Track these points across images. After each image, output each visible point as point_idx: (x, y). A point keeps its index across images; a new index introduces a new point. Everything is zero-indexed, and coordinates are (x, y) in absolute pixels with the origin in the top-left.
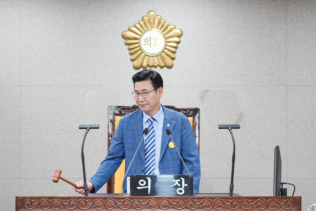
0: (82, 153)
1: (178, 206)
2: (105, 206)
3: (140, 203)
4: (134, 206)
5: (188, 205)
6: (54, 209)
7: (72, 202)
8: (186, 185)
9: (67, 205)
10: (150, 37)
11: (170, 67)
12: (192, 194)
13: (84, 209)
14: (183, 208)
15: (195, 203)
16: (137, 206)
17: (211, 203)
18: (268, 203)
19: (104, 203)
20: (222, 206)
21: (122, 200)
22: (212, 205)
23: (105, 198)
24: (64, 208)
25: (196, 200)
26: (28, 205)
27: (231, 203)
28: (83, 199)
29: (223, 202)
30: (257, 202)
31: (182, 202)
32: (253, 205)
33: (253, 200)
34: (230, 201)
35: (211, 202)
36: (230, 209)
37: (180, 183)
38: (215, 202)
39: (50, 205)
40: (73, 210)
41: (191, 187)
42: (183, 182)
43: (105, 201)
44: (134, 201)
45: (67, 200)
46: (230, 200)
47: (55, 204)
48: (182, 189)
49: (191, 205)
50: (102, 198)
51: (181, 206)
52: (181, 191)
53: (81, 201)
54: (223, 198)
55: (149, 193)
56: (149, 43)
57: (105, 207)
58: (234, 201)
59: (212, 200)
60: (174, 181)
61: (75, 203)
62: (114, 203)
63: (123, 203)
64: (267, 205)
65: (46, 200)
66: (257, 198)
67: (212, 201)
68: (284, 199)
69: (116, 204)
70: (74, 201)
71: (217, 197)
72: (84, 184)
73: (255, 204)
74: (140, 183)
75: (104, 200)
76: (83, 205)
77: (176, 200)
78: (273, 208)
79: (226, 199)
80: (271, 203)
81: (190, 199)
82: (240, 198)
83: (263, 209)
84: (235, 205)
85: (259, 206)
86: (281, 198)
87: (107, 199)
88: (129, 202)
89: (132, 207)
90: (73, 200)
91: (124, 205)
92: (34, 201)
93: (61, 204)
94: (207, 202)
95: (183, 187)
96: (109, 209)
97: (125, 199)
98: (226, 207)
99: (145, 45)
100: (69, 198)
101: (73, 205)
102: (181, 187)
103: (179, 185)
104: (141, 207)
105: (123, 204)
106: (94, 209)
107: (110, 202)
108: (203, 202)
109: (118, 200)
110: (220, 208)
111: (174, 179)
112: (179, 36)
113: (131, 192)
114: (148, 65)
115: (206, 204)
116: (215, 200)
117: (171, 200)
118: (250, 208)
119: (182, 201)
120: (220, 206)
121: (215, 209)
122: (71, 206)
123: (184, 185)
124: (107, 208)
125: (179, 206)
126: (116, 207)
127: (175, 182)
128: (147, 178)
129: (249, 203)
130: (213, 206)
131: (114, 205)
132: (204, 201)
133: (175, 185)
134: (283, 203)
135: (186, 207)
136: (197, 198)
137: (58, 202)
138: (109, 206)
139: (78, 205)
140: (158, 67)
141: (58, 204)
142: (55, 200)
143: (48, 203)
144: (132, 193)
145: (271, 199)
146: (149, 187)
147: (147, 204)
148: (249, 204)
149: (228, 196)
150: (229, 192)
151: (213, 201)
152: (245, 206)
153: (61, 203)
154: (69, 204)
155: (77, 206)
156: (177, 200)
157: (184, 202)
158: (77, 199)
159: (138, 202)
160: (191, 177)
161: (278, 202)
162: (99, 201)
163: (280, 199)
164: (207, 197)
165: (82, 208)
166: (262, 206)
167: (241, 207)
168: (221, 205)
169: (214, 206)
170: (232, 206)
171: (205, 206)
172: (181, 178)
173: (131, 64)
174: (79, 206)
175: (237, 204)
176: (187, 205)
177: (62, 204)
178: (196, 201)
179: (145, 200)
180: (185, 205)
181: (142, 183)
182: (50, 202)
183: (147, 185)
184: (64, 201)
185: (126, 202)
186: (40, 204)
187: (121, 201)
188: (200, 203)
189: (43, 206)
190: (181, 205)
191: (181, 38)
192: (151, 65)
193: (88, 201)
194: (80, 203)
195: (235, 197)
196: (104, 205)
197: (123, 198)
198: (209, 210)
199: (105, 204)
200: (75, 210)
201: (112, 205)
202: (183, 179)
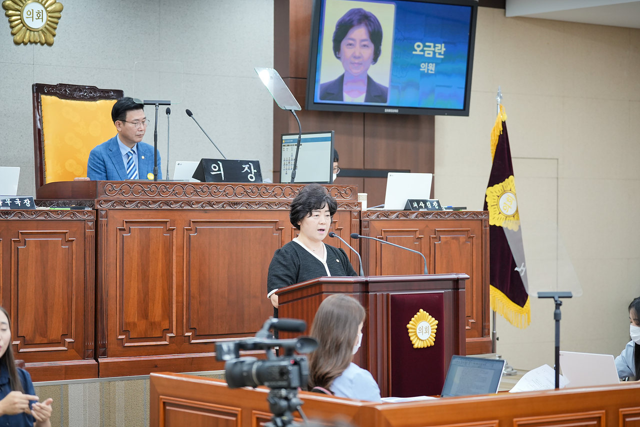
0: (156, 132)
1: (251, 194)
3: (218, 190)
4: (212, 193)
5: (261, 193)
6: (136, 195)
8: (256, 171)
9: (148, 192)
10: (33, 10)
11: (50, 45)
12: (261, 180)
13: (165, 196)
14: (256, 196)
15: (268, 190)
19: (184, 189)
20: (291, 194)
23: (185, 184)
24: (146, 194)
25: (268, 188)
26: (110, 190)
29: (292, 190)
31: (255, 190)
37: (250, 168)
39: (131, 191)
41: (260, 173)
42: (252, 168)
44: (212, 188)
47: (136, 190)
48: (253, 175)
49: (264, 193)
50: (181, 183)
51: (254, 194)
52: (251, 178)
54: (291, 185)
55: (223, 179)
56: (31, 16)
57: (184, 194)
60: (244, 166)
61: (156, 189)
63: (202, 190)
65: (128, 186)
67: (282, 189)
68: (344, 188)
71: (287, 185)
74: (212, 168)
75: (184, 186)
76: (163, 191)
77: (250, 187)
79: (294, 187)
81: (263, 186)
88: (208, 188)
89: (210, 195)
91: (202, 192)
94: (278, 190)
95: (253, 173)
97: (204, 186)
99: (27, 18)
100: (150, 183)
102: (251, 173)
103: (249, 171)
104: (218, 194)
106: (174, 196)
107: (189, 188)
108: (274, 190)
109: (197, 187)
110: (290, 196)
112: (60, 11)
114: (29, 41)
116: (285, 188)
117: (245, 187)
119: (256, 188)
120: (289, 194)
121: (285, 198)
122: (152, 193)
123: (253, 171)
124: (188, 195)
126: (195, 194)
127: (245, 168)
128: (218, 162)
130: (283, 194)
133: (245, 170)
134: (343, 192)
135: (259, 195)
136: (269, 186)
138: (188, 193)
140: (39, 44)
142: (136, 186)
144: (207, 179)
145: (332, 188)
146: (222, 172)
147: (224, 191)
153: (142, 189)
155: (158, 193)
157: (257, 190)
158: (158, 185)
159: (216, 188)
160: (257, 162)
161: (338, 191)
162: (179, 188)
163: (340, 188)
164: (278, 185)
165: (163, 195)
171: (276, 195)
172: (249, 163)
173: (12, 38)
174: (160, 193)
179: (221, 186)
180: (258, 193)
181: (215, 167)
182: (132, 187)
183: (219, 170)
185: (204, 189)
186: (121, 190)
187: (200, 188)
188: (271, 191)
189: (125, 192)
190: (255, 192)
191: (61, 13)
192: (32, 40)
193: (169, 187)
194: (160, 189)
196: (183, 191)
197: (202, 185)
198: (280, 198)
200: (156, 197)
201: (192, 191)
202: (251, 164)
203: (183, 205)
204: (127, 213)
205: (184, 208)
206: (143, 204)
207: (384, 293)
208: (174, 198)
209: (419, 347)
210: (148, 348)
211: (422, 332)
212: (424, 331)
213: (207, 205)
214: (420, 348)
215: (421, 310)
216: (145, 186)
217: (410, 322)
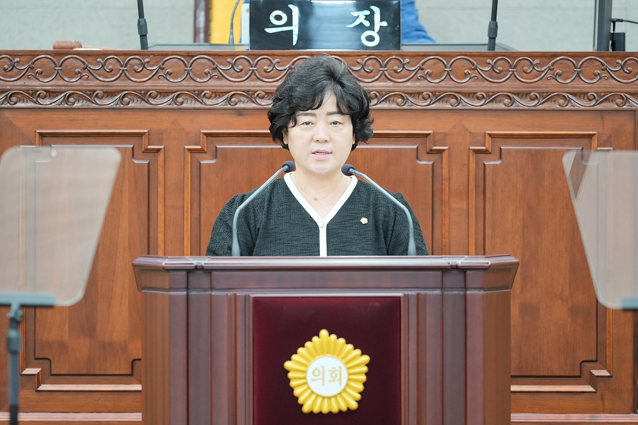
1: (363, 74)
2: (188, 73)
3: (274, 67)
4: (258, 73)
5: (389, 71)
6: (67, 79)
7: (110, 64)
8: (385, 24)
9: (98, 72)
12: (398, 46)
13: (138, 80)
14: (376, 78)
15: (405, 66)
16: (266, 74)
17: (444, 66)
18: (580, 68)
19: (186, 66)
20: (469, 74)
21: (229, 60)
22: (446, 71)
23: (190, 55)
24: (91, 77)
25: (407, 60)
26: (5, 69)
27: (492, 67)
28: (138, 57)
29: (471, 65)
30: (553, 65)
31: (373, 66)
32: (543, 71)
33: (545, 60)
34: (489, 64)
35: (442, 63)
36: (488, 82)
37: (370, 18)
38: (454, 64)
39: (56, 71)
40: (113, 82)
41: (396, 29)
42: (377, 17)
43: (188, 62)
44: (259, 63)
45: (98, 60)
46: (489, 61)
47: (69, 68)
49: (395, 71)
50: (182, 54)
51: (371, 74)
52: (370, 39)
53: (131, 62)
54: (471, 55)
55: (294, 43)
57: (188, 75)
58: (499, 62)
59: (445, 60)
60: (355, 14)
61: (118, 66)
62: (210, 66)
63: (232, 67)
64: (576, 72)
65: (48, 60)
66: (554, 55)
67: (446, 63)
68: (619, 59)
69: (216, 69)
70: (116, 61)
71: (458, 54)
72: (139, 21)
73: (550, 69)
74: (272, 18)
75: (188, 58)
76: (136, 71)
77: (359, 60)
78: (592, 79)
79: (479, 58)
80: (588, 68)
81: (394, 57)
82: (514, 55)
83: (569, 81)
84: (501, 72)
85: (559, 75)
86: (611, 56)
87: (194, 56)
88: (247, 63)
89: (253, 76)
90: (112, 60)
91: (234, 71)
92: (18, 62)
93: (84, 69)
94: (434, 64)
95: (377, 28)
96: (198, 80)
97: (238, 57)
98: (480, 76)
100: (104, 54)
101: (111, 70)
102: (372, 28)
103: (367, 24)
104: (275, 75)
105: (232, 69)
106: (162, 80)
107: (201, 64)
108: (423, 64)
109: (220, 60)
110: (466, 78)
111: (354, 9)
113: (251, 40)
115: (430, 69)
116: (452, 60)
117: (347, 59)
118: (536, 80)
119: (374, 61)
120: (465, 74)
121: (453, 82)
122: (107, 74)
123: (378, 23)
124: (195, 78)
125: (366, 73)
126: (216, 75)
127: (358, 17)
128: (290, 6)
129: (534, 68)
130: (448, 73)
131: (210, 72)
132: (426, 63)
133: (357, 22)
134: (615, 67)
135: (383, 76)
136: (409, 56)
137: (75, 64)
138: (198, 73)
139: (123, 70)
141: (78, 67)
142: (69, 60)
143: (54, 66)
144: (254, 43)
145: (587, 58)
146: (295, 28)
148: (534, 71)
149: (485, 50)
150: (486, 40)
151: (448, 63)
152: (525, 74)
153: (83, 66)
154: (102, 68)
155: (123, 74)
156: (363, 61)
157: (378, 65)
158: (122, 57)
159: (269, 63)
160: (395, 4)
161: (603, 65)
162: (176, 63)
163: (608, 59)
164: (434, 54)
165: (133, 79)
166: (565, 75)
167: (514, 78)
168: (466, 71)
169: (450, 73)
170: (495, 73)
171: (430, 75)
172: (372, 7)
174: (127, 74)
175: (506, 69)
176: (386, 72)
177: (87, 68)
178: (408, 63)
179: (286, 58)
180: (381, 72)
181: (278, 18)
182: (58, 63)
183: (289, 23)
184: (90, 61)
185: (241, 65)
186: (32, 68)
187: (229, 62)
188: (416, 67)
189: (42, 73)
190: (371, 71)
193: (149, 62)
194: (128, 66)
195: (501, 54)
196: (186, 70)
197: (233, 55)
198: (440, 84)
199: (188, 68)
200: (118, 83)
201: (206, 70)
202: (376, 10)
203: (180, 100)
204: (45, 115)
205: (184, 105)
206: (80, 98)
207: (240, 293)
208: (163, 84)
209: (316, 410)
210: (98, 396)
211: (323, 379)
212: (328, 377)
213: (242, 98)
214: (321, 413)
215: (324, 333)
216: (90, 59)
217: (294, 357)
